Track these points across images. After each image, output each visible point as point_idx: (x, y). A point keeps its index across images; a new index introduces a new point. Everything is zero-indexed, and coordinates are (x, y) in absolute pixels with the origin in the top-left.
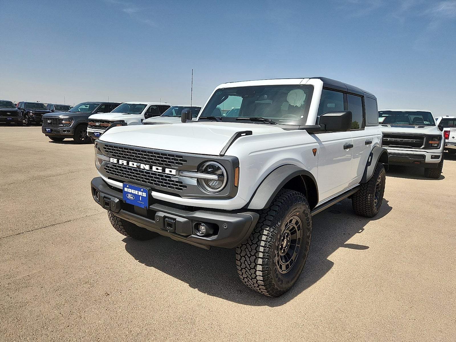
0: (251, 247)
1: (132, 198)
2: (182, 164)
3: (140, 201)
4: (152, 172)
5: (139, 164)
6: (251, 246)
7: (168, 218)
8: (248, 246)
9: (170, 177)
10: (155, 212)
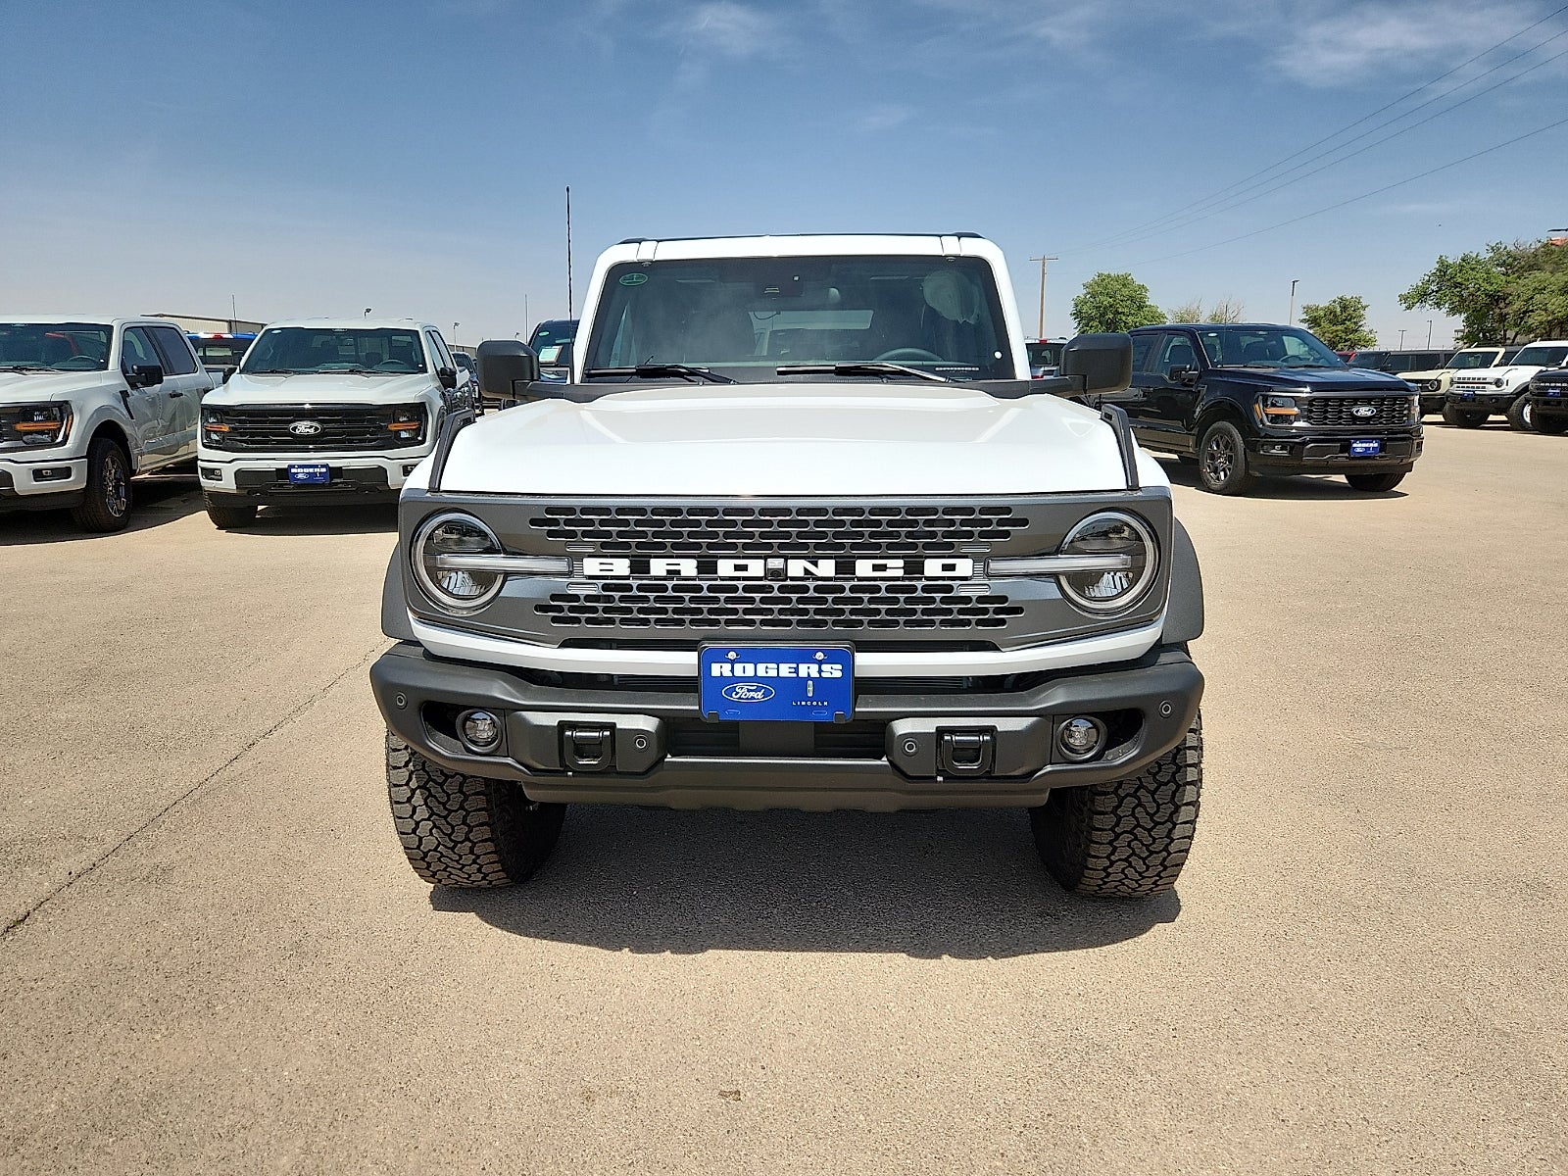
0: (1153, 798)
1: (759, 695)
2: (1007, 534)
3: (811, 699)
4: (853, 583)
5: (776, 563)
6: (1153, 793)
7: (953, 731)
8: (1143, 799)
9: (950, 589)
10: (883, 724)
